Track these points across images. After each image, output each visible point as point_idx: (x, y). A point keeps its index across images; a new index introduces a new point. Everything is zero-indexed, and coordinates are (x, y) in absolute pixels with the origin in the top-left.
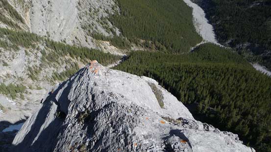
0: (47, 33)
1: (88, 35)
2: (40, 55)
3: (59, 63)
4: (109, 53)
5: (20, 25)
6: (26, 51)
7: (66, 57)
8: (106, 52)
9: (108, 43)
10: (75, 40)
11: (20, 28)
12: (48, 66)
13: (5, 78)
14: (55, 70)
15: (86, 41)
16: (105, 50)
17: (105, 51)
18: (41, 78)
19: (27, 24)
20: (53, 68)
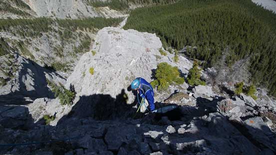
0: (52, 12)
1: (88, 5)
2: (57, 35)
3: (74, 38)
4: (111, 18)
5: (28, 11)
6: (47, 35)
7: (77, 31)
8: (109, 18)
9: (107, 8)
10: (78, 13)
11: (30, 15)
12: (67, 43)
13: (41, 61)
14: (73, 45)
15: (88, 11)
16: (106, 15)
17: (107, 17)
18: (65, 54)
19: (32, 9)
20: (71, 44)
